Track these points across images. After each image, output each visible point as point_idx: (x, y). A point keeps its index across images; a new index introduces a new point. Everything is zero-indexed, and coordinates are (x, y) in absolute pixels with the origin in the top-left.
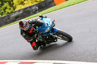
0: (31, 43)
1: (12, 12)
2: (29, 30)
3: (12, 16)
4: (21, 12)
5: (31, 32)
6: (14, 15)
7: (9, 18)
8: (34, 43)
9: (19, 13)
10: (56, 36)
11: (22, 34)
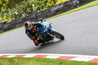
0: (34, 40)
1: (53, 6)
2: (32, 30)
3: (52, 10)
4: (62, 6)
5: (33, 31)
6: (54, 9)
7: (49, 12)
8: (36, 41)
9: (60, 7)
10: (52, 35)
11: (26, 33)
